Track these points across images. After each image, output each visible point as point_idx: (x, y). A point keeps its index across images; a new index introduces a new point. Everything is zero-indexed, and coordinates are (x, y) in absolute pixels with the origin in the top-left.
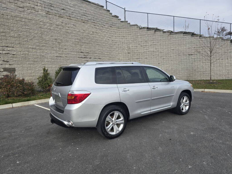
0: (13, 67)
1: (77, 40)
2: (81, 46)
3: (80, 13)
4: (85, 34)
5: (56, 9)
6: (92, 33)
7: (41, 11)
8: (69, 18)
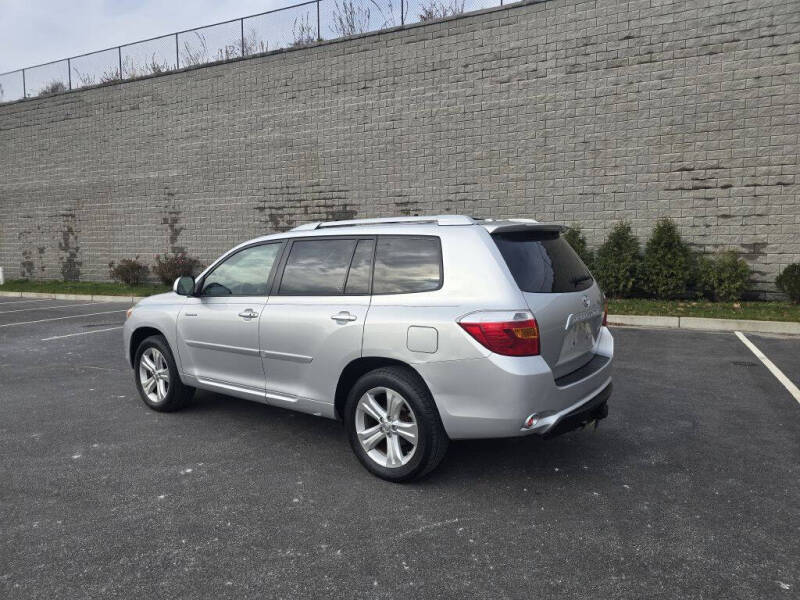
1: (667, 129)
2: (684, 144)
3: (696, 25)
4: (712, 96)
5: (603, 47)
6: (750, 82)
7: (554, 72)
8: (647, 57)
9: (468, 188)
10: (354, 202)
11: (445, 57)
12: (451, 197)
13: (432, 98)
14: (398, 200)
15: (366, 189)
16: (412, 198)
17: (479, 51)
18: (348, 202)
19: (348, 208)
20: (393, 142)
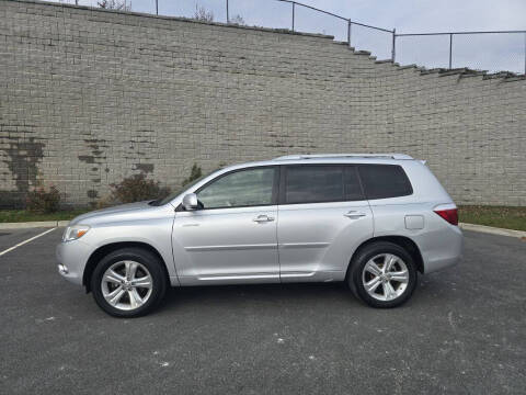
0: (150, 162)
9: (148, 134)
10: (43, 136)
11: (123, 39)
12: (135, 139)
13: (115, 66)
14: (87, 137)
15: (54, 126)
16: (100, 137)
17: (151, 42)
18: (34, 135)
19: (35, 141)
20: (81, 93)
